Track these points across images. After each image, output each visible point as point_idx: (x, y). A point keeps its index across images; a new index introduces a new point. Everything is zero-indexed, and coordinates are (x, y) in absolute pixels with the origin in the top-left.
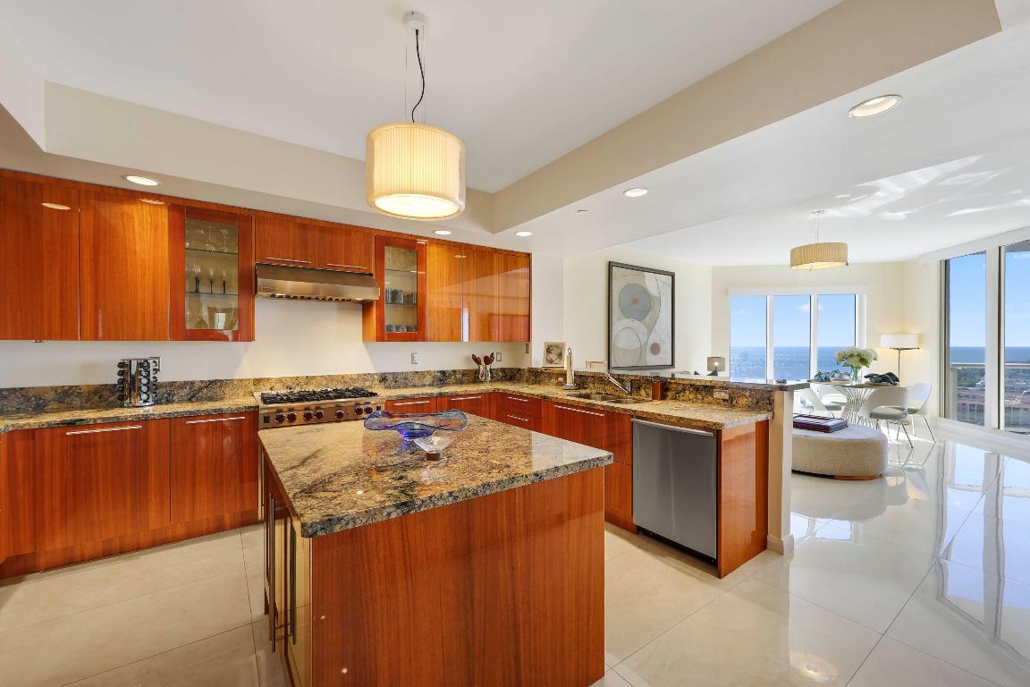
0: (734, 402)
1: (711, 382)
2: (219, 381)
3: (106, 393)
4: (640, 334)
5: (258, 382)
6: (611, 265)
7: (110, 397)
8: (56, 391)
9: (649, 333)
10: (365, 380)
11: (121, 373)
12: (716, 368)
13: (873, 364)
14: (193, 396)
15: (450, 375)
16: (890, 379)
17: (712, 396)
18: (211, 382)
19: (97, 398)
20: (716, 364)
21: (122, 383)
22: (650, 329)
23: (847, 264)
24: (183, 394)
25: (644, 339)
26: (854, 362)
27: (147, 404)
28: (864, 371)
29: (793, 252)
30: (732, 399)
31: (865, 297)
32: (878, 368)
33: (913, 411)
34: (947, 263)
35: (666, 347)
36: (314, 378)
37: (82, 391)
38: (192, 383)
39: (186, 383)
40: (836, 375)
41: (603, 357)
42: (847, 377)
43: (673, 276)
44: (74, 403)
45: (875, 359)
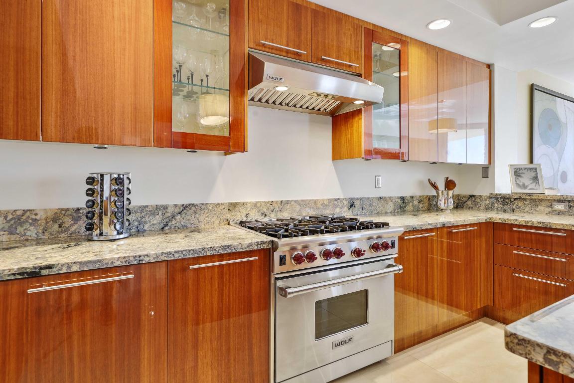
2: (193, 205)
3: (68, 221)
4: (554, 162)
5: (233, 206)
7: (71, 225)
8: (6, 217)
9: (560, 161)
10: (336, 206)
11: (90, 192)
14: (166, 225)
15: (408, 202)
18: (185, 207)
19: (56, 227)
21: (92, 207)
22: (560, 157)
24: (155, 222)
25: (556, 167)
27: (122, 236)
35: (571, 176)
36: (288, 202)
37: (38, 217)
38: (165, 207)
39: (158, 208)
44: (28, 233)
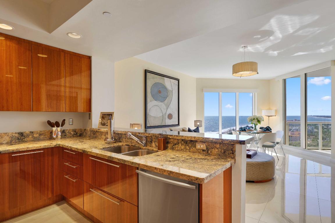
0: (209, 152)
1: (195, 137)
4: (162, 109)
6: (146, 72)
9: (167, 109)
12: (198, 125)
13: (262, 122)
15: (28, 136)
16: (268, 129)
17: (195, 147)
20: (198, 124)
22: (168, 106)
23: (258, 73)
25: (164, 112)
26: (255, 122)
28: (258, 126)
29: (234, 66)
30: (208, 149)
31: (256, 94)
32: (264, 124)
33: (278, 143)
34: (285, 81)
35: (175, 116)
40: (247, 128)
41: (141, 121)
42: (251, 129)
43: (178, 80)
45: (263, 121)
